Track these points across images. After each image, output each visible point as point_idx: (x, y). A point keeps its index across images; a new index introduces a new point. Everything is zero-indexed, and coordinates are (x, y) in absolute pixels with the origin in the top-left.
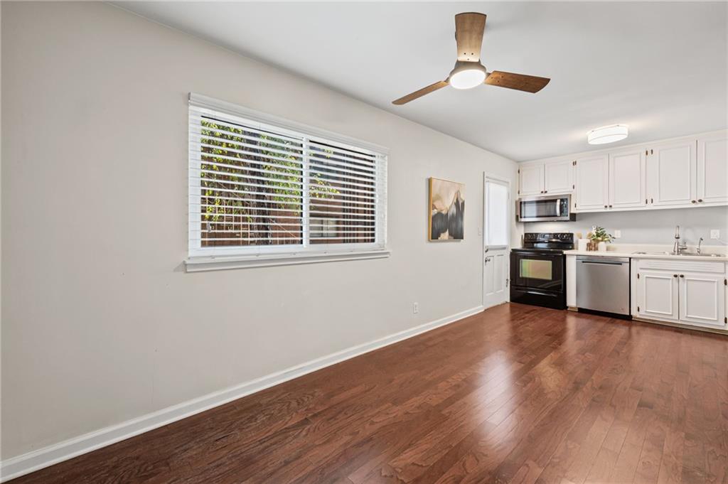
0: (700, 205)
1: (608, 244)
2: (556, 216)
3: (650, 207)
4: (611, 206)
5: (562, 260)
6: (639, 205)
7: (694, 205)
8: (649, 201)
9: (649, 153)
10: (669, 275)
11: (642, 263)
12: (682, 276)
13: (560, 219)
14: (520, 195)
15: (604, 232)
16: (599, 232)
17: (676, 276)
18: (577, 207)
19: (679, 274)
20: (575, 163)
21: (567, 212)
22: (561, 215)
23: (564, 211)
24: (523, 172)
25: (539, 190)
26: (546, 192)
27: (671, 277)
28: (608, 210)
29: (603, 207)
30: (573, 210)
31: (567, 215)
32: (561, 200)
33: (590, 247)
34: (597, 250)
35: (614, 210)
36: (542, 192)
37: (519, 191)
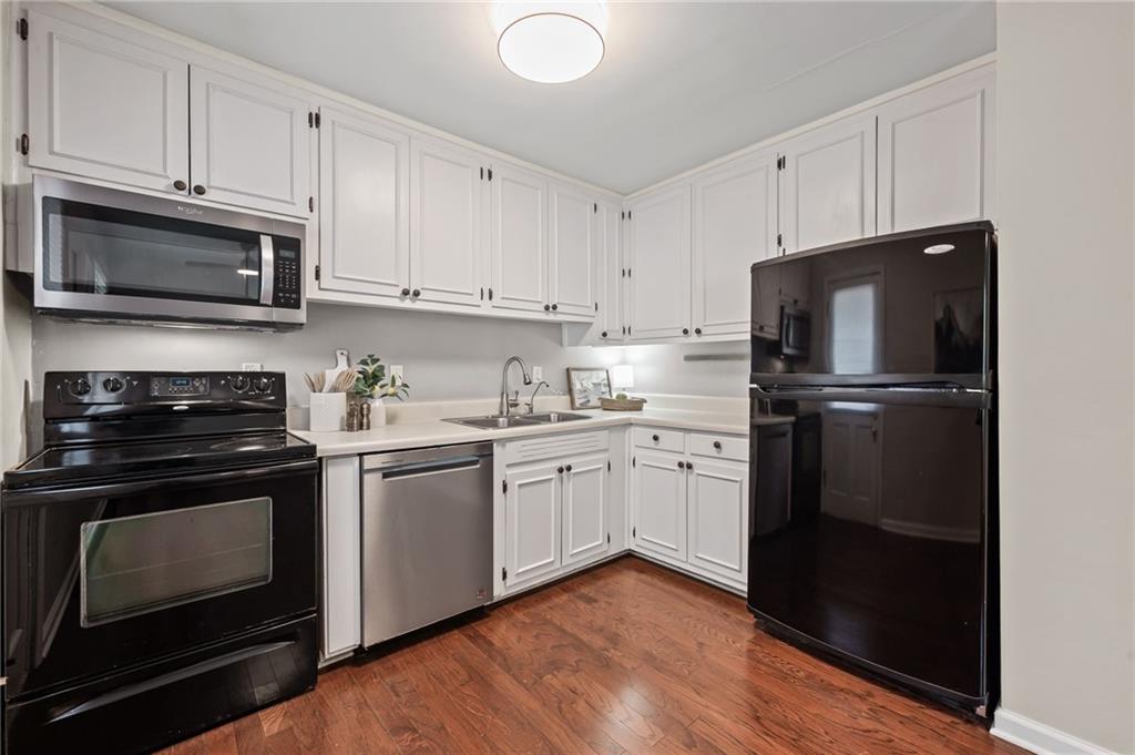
0: (550, 317)
1: (394, 405)
2: (256, 303)
3: (486, 309)
4: (416, 295)
6: (467, 299)
7: (543, 316)
8: (486, 295)
10: (548, 471)
11: (510, 452)
12: (569, 468)
13: (269, 315)
14: (33, 158)
15: (382, 368)
16: (370, 369)
17: (561, 470)
18: (326, 281)
19: (564, 463)
20: (315, 120)
21: (298, 291)
22: (277, 303)
23: (288, 290)
24: (56, 43)
25: (159, 170)
26: (200, 190)
27: (554, 475)
28: (408, 304)
29: (398, 292)
30: (310, 291)
31: (297, 305)
32: (280, 243)
33: (357, 419)
34: (368, 428)
35: (418, 305)
36: (179, 186)
37: (25, 136)
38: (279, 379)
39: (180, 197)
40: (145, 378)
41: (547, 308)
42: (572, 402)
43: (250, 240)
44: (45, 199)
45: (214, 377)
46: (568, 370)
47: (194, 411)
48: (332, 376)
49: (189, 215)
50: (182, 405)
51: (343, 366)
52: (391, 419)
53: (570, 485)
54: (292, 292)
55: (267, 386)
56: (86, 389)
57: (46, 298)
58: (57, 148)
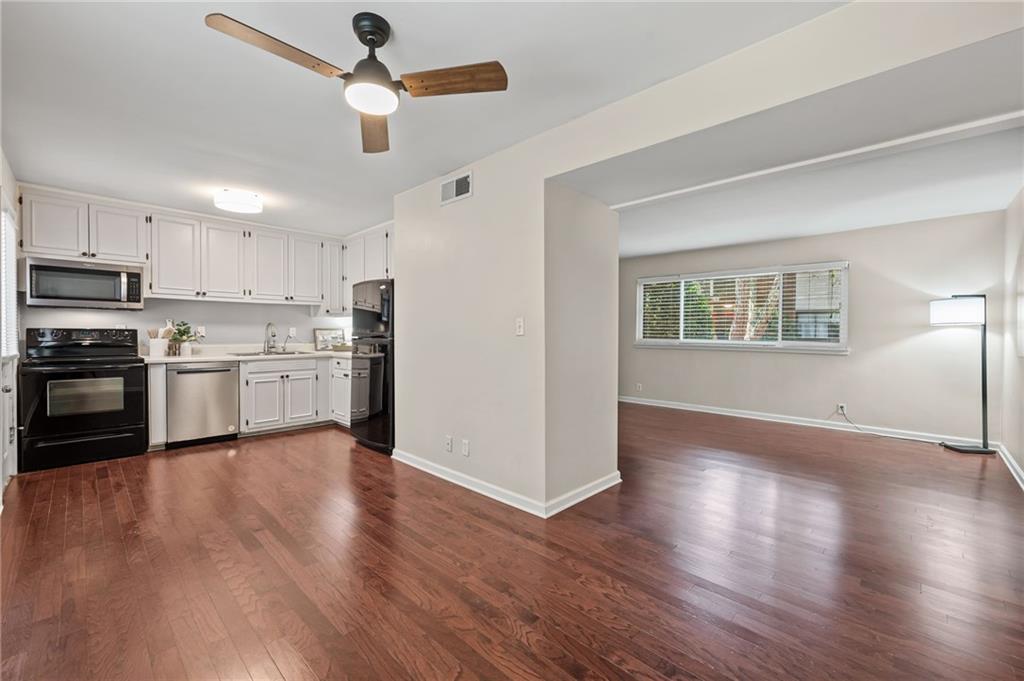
0: (291, 302)
1: (196, 346)
2: (119, 301)
3: (247, 299)
4: (204, 294)
5: (144, 373)
6: (236, 295)
7: (286, 302)
8: (247, 293)
9: (247, 235)
10: (276, 377)
11: (251, 367)
12: (287, 376)
13: (125, 305)
14: (25, 249)
15: (189, 328)
16: (182, 328)
17: (282, 377)
18: (154, 289)
19: (285, 374)
20: (149, 219)
21: (139, 295)
22: (129, 300)
23: (134, 294)
24: (33, 204)
25: (76, 248)
26: (93, 255)
27: (279, 379)
28: (200, 298)
29: (195, 293)
30: (146, 293)
31: (139, 301)
32: (130, 275)
33: (173, 350)
34: (179, 354)
35: (206, 299)
36: (84, 254)
37: (21, 241)
38: (134, 333)
39: (84, 259)
40: (69, 332)
41: (287, 298)
42: (316, 346)
43: (117, 274)
44: (31, 266)
45: (101, 331)
46: (314, 330)
47: (91, 345)
48: (162, 331)
49: (88, 267)
50: (87, 343)
51: (169, 326)
52: (194, 352)
53: (288, 385)
54: (135, 295)
55: (127, 336)
56: (43, 335)
57: (29, 301)
58: (34, 244)
